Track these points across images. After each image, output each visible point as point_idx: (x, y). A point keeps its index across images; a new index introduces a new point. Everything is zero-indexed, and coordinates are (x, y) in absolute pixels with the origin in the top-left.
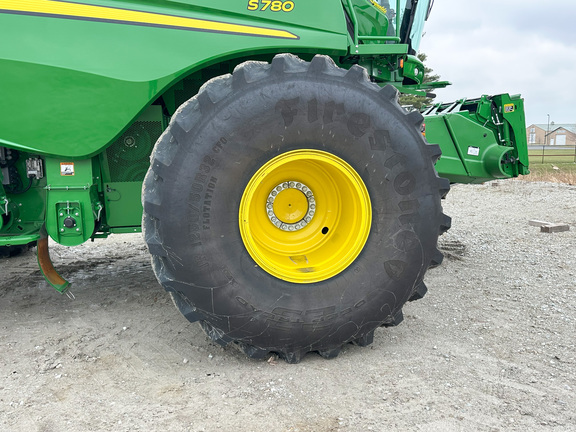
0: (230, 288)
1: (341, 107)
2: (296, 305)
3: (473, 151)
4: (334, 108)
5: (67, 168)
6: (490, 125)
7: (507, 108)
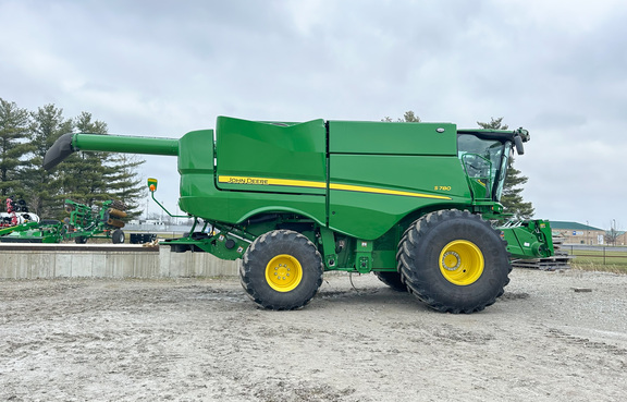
0: (436, 284)
1: (473, 227)
2: (458, 292)
3: (527, 244)
4: (471, 227)
5: (364, 244)
6: (534, 233)
7: (542, 226)
